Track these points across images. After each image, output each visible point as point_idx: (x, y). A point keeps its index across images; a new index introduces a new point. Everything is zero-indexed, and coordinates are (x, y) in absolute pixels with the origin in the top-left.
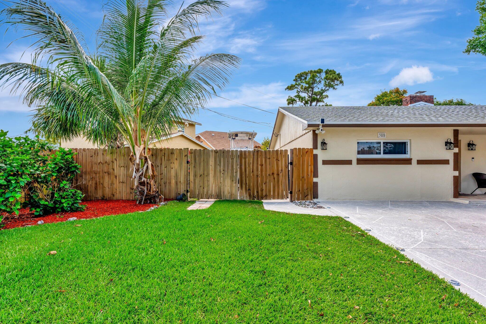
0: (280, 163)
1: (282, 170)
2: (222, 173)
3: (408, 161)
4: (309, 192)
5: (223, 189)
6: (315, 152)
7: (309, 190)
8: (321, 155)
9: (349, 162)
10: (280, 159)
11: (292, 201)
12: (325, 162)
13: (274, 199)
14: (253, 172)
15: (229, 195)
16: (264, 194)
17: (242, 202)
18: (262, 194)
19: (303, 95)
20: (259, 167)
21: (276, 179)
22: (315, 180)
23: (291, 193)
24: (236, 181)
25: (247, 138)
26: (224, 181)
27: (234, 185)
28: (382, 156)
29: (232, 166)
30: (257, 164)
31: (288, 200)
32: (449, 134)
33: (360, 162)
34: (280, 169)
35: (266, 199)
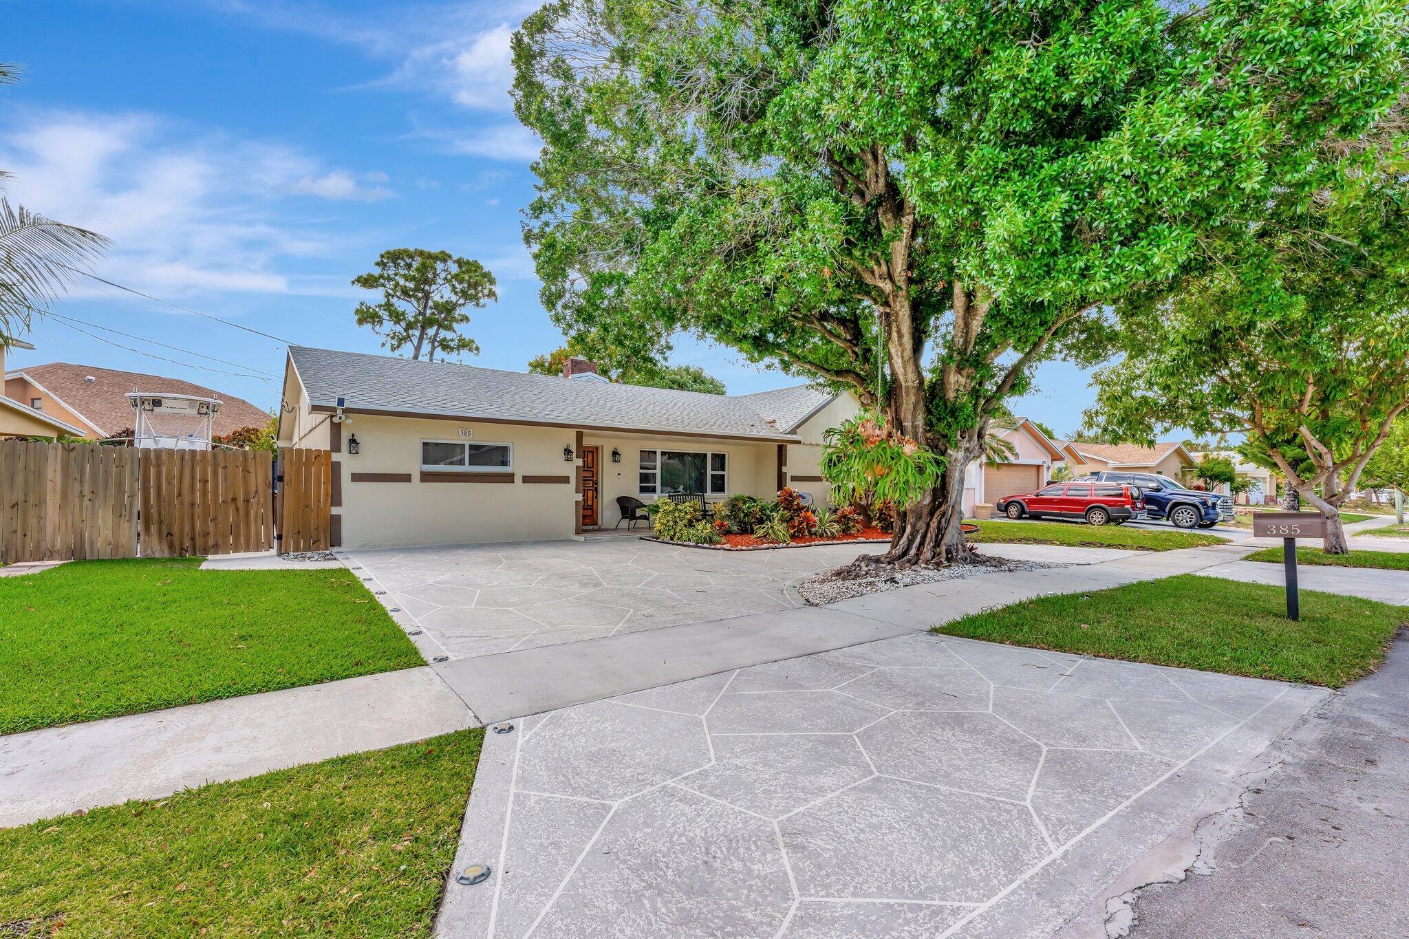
0: (252, 476)
1: (256, 492)
2: (86, 499)
3: (509, 478)
4: (322, 535)
5: (90, 536)
6: (335, 457)
7: (321, 531)
8: (349, 464)
9: (406, 478)
10: (252, 469)
11: (280, 554)
12: (356, 478)
13: (236, 551)
14: (179, 495)
15: (109, 549)
16: (211, 542)
17: (148, 560)
18: (206, 542)
19: (400, 305)
20: (198, 485)
21: (242, 511)
22: (335, 511)
23: (280, 537)
24: (131, 516)
25: (195, 412)
26: (94, 516)
27: (126, 525)
28: (467, 468)
29: (120, 484)
30: (193, 477)
31: (274, 551)
32: (570, 438)
33: (426, 477)
34: (253, 489)
35: (216, 553)
